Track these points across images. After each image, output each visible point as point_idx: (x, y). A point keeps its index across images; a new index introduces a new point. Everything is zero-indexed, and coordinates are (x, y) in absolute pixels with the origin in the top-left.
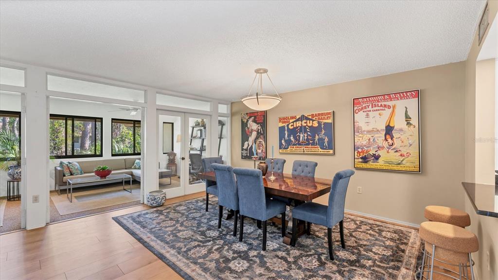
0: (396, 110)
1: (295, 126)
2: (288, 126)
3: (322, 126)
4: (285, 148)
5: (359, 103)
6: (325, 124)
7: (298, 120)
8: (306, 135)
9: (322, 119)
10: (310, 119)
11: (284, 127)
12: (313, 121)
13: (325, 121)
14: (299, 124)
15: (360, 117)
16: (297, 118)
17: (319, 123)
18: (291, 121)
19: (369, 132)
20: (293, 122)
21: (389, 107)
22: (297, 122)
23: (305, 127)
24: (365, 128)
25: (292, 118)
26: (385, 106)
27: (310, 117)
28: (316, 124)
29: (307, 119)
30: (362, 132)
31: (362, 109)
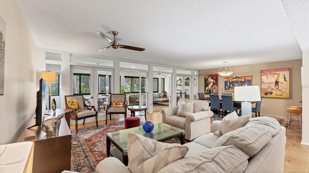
0: (280, 75)
1: (233, 81)
2: (229, 80)
3: (246, 81)
4: (227, 90)
5: (264, 72)
6: (247, 80)
7: (234, 78)
8: (238, 84)
9: (246, 78)
10: (240, 78)
11: (227, 81)
12: (242, 79)
13: (247, 79)
14: (235, 80)
15: (264, 78)
16: (234, 77)
17: (245, 79)
18: (231, 78)
19: (268, 83)
20: (232, 79)
21: (277, 74)
22: (234, 79)
23: (238, 81)
24: (266, 82)
25: (231, 77)
26: (275, 73)
27: (240, 77)
28: (243, 80)
29: (239, 78)
30: (265, 83)
31: (265, 74)
